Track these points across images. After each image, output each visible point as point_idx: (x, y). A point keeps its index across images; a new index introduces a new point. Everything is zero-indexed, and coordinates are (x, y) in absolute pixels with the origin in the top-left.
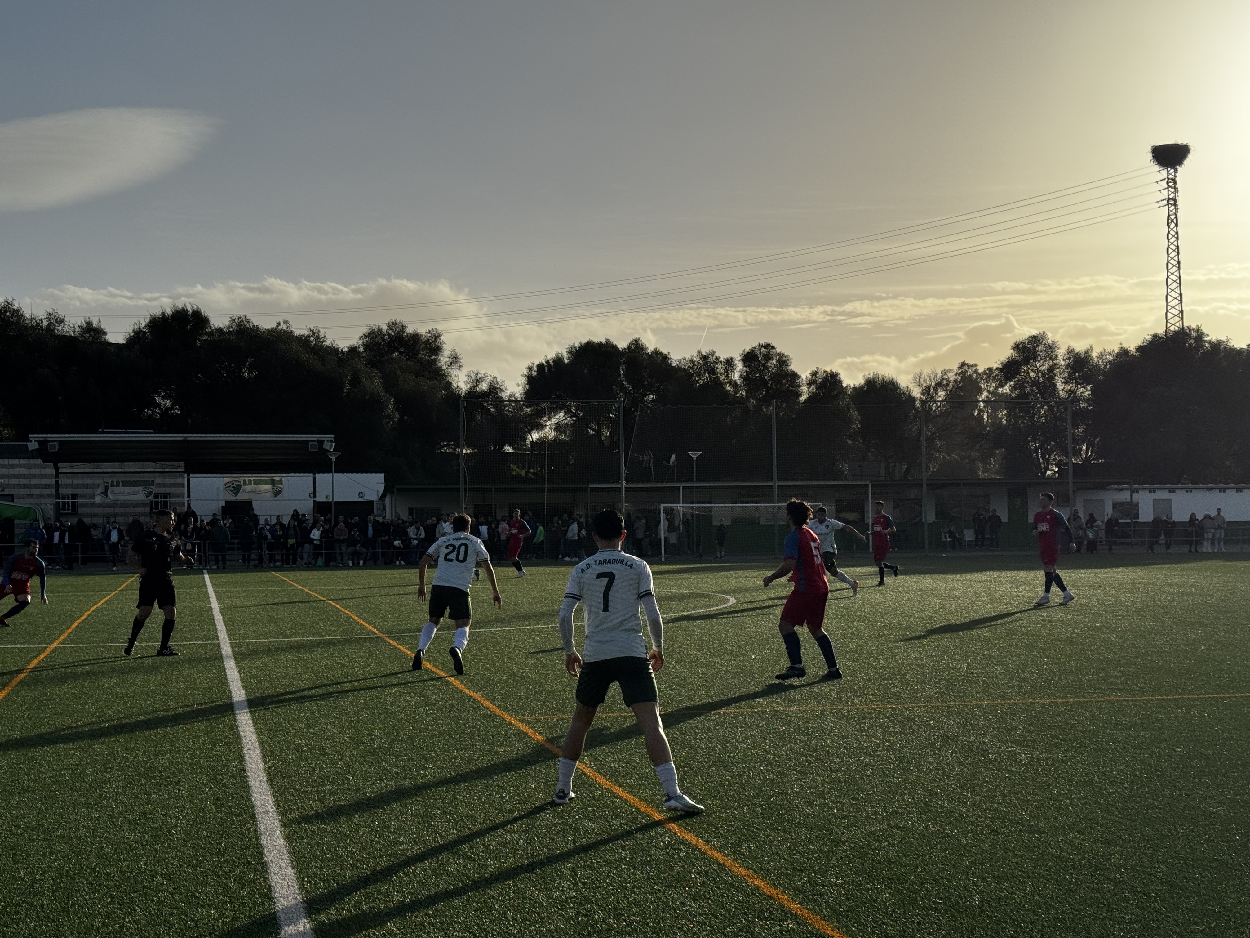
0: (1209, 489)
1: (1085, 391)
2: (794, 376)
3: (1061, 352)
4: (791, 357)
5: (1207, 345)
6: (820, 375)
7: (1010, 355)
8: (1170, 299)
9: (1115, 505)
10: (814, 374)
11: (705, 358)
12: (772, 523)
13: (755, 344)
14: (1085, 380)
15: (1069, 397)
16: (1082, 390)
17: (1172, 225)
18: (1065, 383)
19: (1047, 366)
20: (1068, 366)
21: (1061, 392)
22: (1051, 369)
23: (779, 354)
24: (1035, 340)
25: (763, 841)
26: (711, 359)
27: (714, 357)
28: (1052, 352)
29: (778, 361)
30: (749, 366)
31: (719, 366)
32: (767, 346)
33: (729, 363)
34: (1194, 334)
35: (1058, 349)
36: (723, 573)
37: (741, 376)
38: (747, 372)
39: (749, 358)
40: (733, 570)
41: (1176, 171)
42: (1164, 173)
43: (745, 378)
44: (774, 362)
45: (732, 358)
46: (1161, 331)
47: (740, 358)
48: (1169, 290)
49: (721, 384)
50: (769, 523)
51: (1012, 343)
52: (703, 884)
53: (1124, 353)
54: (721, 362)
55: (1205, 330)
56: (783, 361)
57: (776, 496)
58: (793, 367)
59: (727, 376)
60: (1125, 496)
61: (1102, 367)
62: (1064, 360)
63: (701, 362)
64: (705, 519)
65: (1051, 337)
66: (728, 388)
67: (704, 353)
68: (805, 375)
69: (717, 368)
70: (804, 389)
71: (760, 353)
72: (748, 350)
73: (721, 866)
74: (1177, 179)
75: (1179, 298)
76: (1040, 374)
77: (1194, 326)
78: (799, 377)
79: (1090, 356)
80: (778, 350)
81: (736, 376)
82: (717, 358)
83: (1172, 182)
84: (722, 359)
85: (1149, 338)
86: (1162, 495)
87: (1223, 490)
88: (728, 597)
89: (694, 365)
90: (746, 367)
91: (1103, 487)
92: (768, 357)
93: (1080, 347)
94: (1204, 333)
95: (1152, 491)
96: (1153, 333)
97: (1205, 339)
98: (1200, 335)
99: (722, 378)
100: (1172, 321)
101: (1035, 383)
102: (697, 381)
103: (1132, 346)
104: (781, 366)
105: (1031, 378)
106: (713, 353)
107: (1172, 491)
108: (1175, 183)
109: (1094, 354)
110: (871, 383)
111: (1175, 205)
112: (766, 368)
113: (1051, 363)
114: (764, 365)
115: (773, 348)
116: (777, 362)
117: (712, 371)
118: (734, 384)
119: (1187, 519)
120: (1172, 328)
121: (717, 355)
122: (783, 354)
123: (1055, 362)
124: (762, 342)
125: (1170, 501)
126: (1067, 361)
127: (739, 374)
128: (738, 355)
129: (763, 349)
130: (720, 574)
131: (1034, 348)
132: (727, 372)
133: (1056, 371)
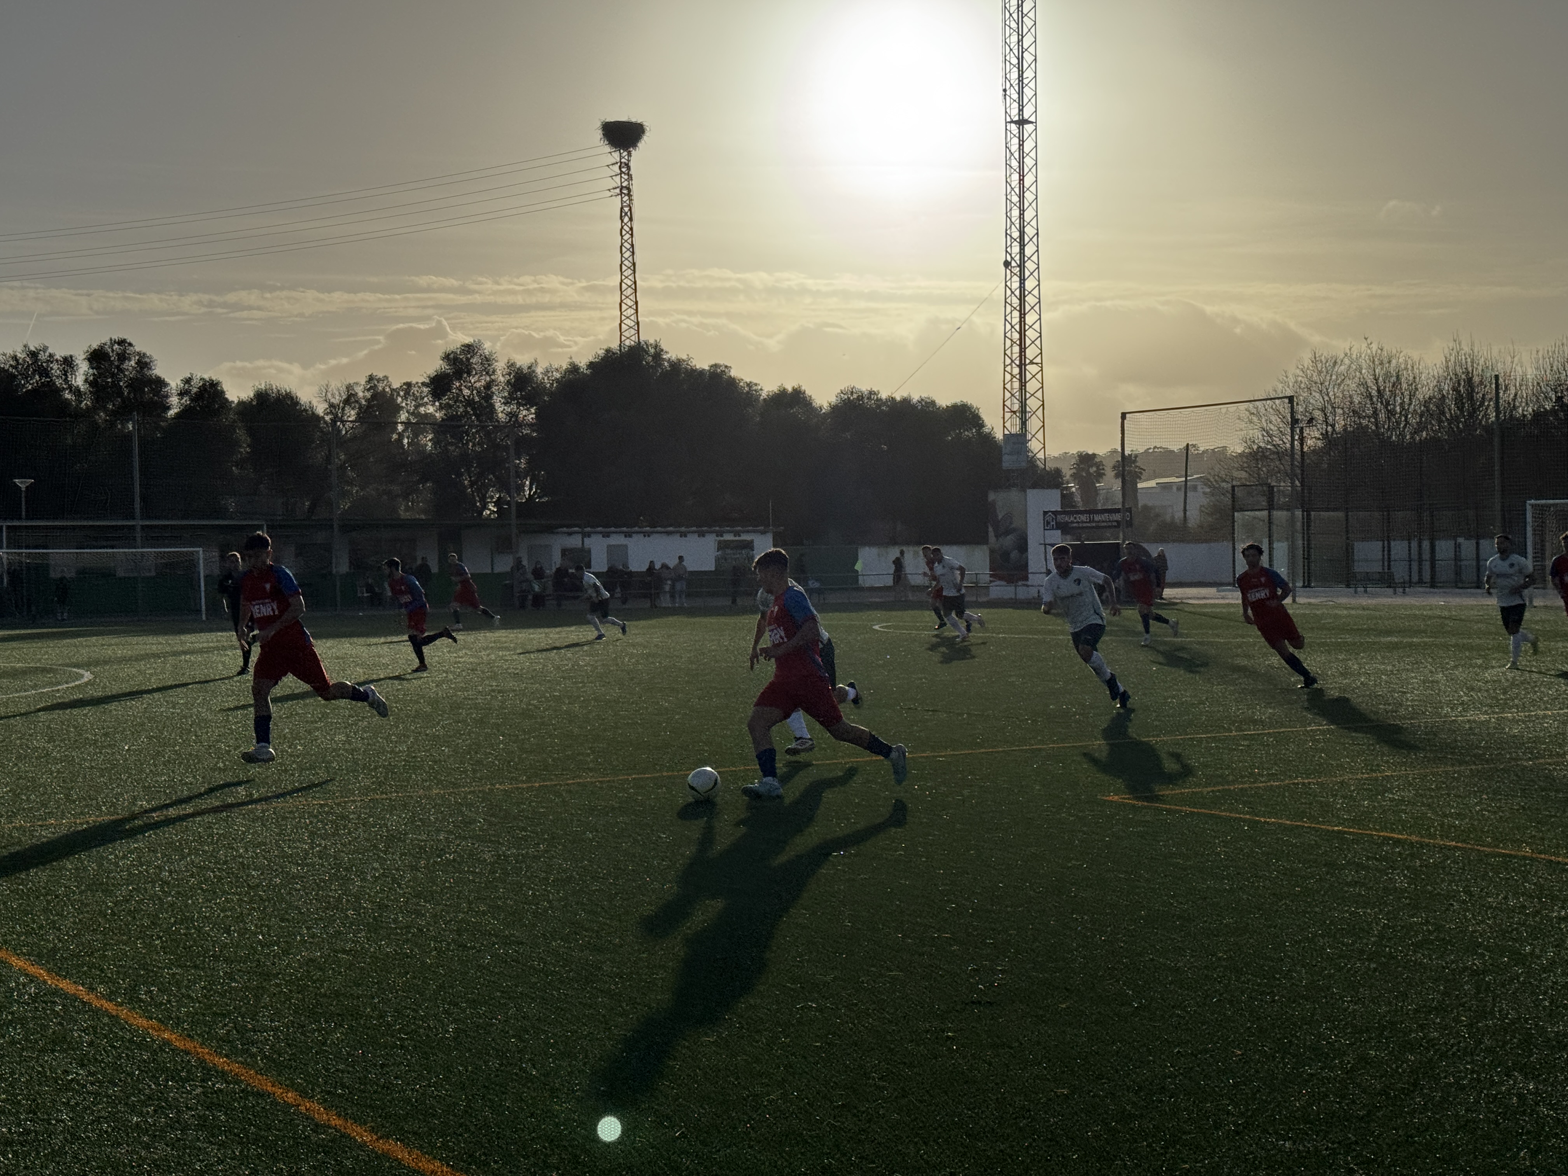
0: (669, 533)
1: (528, 415)
2: (160, 383)
3: (500, 366)
4: (155, 357)
5: (666, 364)
6: (196, 384)
7: (438, 367)
8: (624, 307)
9: (564, 552)
10: (188, 381)
11: (34, 355)
12: (136, 575)
13: (105, 339)
14: (529, 401)
15: (510, 420)
16: (525, 412)
17: (626, 219)
18: (505, 404)
19: (483, 383)
20: (508, 382)
21: (500, 415)
22: (488, 386)
23: (139, 354)
24: (469, 349)
25: (169, 983)
26: (43, 357)
27: (47, 354)
28: (489, 365)
29: (139, 362)
30: (97, 368)
31: (55, 367)
32: (122, 342)
33: (68, 363)
34: (652, 351)
35: (497, 361)
36: (68, 641)
37: (86, 381)
38: (94, 374)
39: (97, 357)
40: (83, 636)
41: (629, 154)
42: (616, 155)
43: (92, 383)
44: (133, 363)
45: (71, 357)
46: (615, 345)
47: (84, 357)
48: (623, 297)
49: (58, 391)
50: (132, 575)
51: (441, 353)
52: (91, 1044)
53: (574, 369)
54: (57, 361)
55: (664, 346)
56: (144, 363)
57: (139, 540)
58: (159, 370)
59: (66, 380)
60: (574, 542)
61: (548, 385)
62: (503, 376)
63: (28, 359)
64: (41, 569)
65: (487, 347)
66: (67, 395)
67: (33, 349)
68: (174, 383)
69: (52, 369)
70: (174, 400)
71: (113, 351)
72: (95, 346)
73: (114, 1018)
74: (631, 164)
75: (634, 307)
76: (475, 392)
77: (652, 341)
78: (166, 385)
79: (534, 371)
80: (137, 349)
81: (79, 380)
82: (51, 356)
83: (625, 167)
84: (58, 357)
85: (602, 353)
86: (617, 540)
87: (683, 535)
88: (81, 671)
89: (18, 364)
90: (93, 368)
91: (550, 530)
92: (123, 357)
93: (522, 360)
94: (662, 350)
95: (606, 535)
96: (605, 347)
97: (664, 357)
98: (658, 354)
99: (58, 382)
100: (627, 334)
101: (469, 402)
102: (23, 385)
103: (582, 362)
104: (142, 368)
105: (464, 396)
106: (45, 349)
107: (628, 535)
108: (629, 168)
109: (539, 370)
110: (262, 397)
111: (629, 195)
112: (121, 371)
113: (488, 379)
114: (118, 367)
115: (130, 344)
116: (136, 363)
117: (44, 372)
118: (77, 392)
119: (644, 568)
120: (627, 343)
121: (50, 350)
122: (144, 354)
123: (493, 377)
124: (115, 337)
125: (626, 546)
126: (508, 377)
127: (84, 378)
128: (82, 353)
129: (116, 347)
130: (65, 641)
131: (468, 359)
132: (65, 375)
133: (494, 389)
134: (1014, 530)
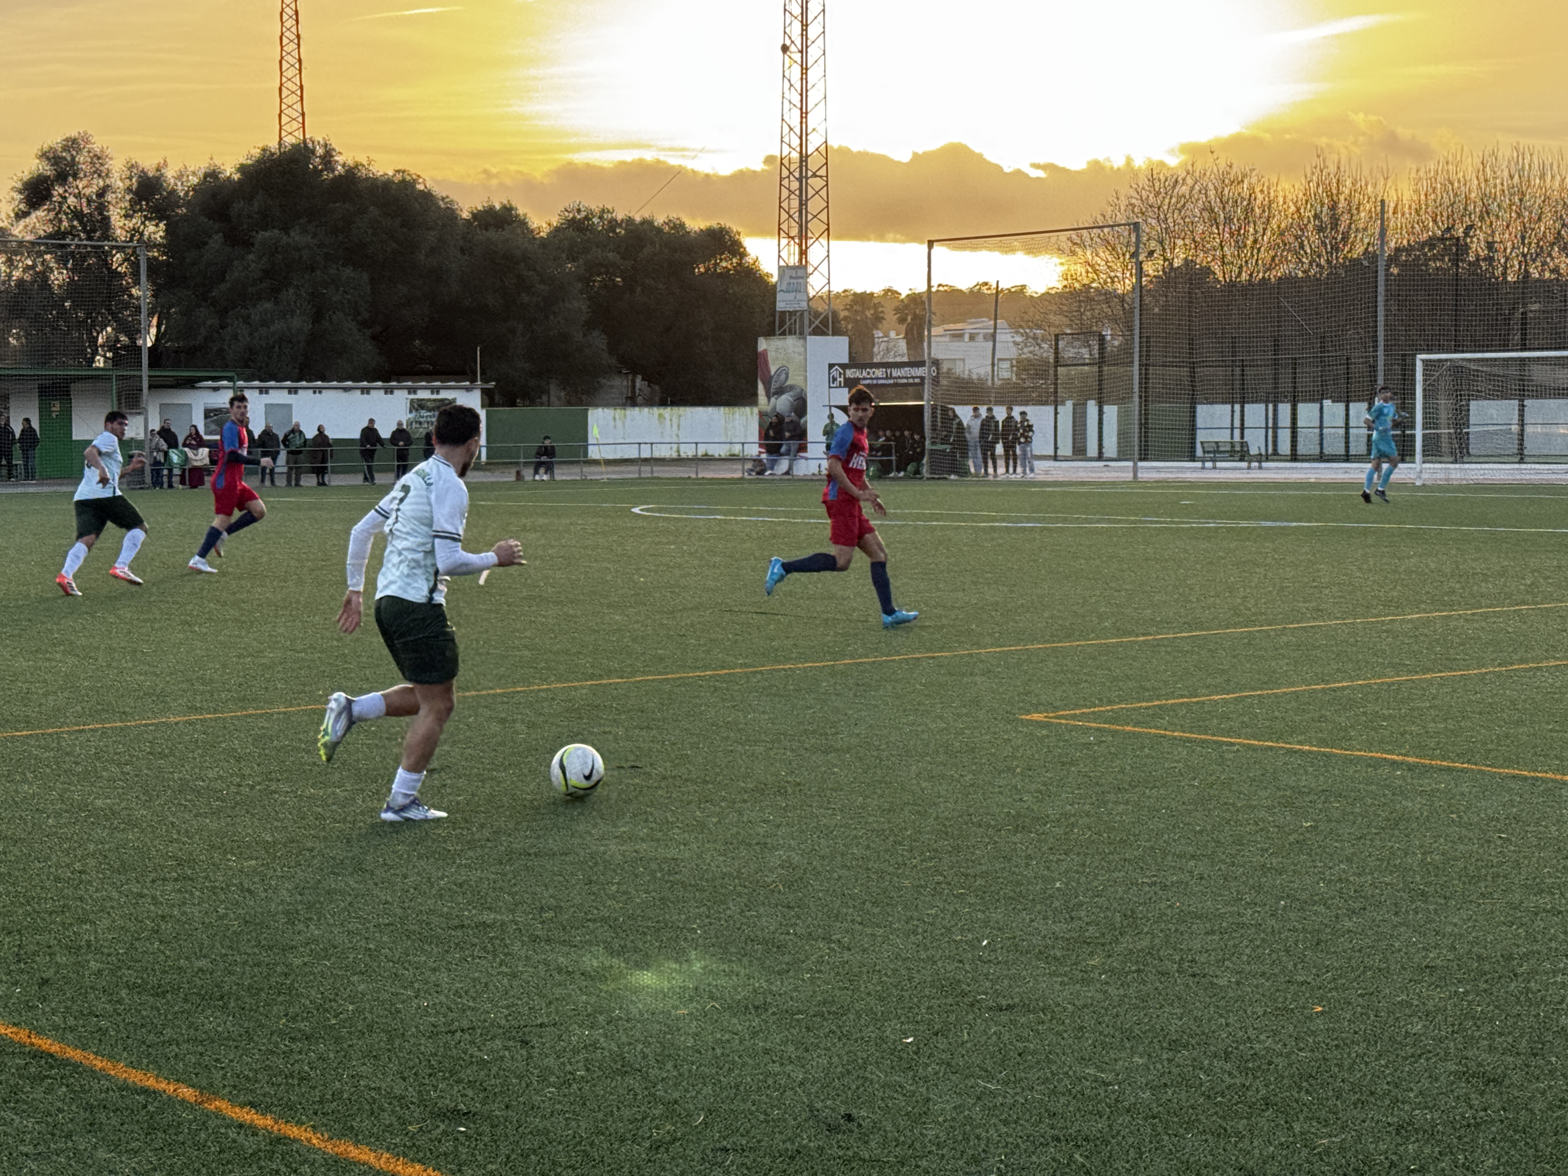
0: (346, 389)
1: (155, 231)
3: (117, 167)
5: (339, 168)
7: (34, 168)
8: (285, 92)
9: (208, 413)
14: (157, 213)
15: (131, 240)
16: (152, 228)
18: (126, 216)
19: (94, 189)
20: (129, 190)
21: (118, 232)
22: (101, 194)
24: (73, 144)
28: (102, 164)
34: (320, 151)
35: (111, 159)
46: (273, 145)
48: (284, 80)
55: (335, 144)
61: (182, 194)
62: (121, 179)
65: (98, 140)
75: (299, 93)
76: (84, 200)
77: (319, 138)
79: (162, 175)
85: (256, 153)
86: (279, 397)
87: (365, 391)
91: (190, 384)
93: (148, 163)
94: (334, 150)
95: (263, 391)
97: (336, 158)
98: (329, 153)
100: (288, 128)
101: (77, 214)
105: (69, 207)
107: (293, 391)
109: (170, 174)
113: (101, 183)
120: (289, 140)
123: (108, 182)
125: (289, 406)
126: (127, 182)
131: (73, 158)
133: (110, 197)
134: (792, 388)
